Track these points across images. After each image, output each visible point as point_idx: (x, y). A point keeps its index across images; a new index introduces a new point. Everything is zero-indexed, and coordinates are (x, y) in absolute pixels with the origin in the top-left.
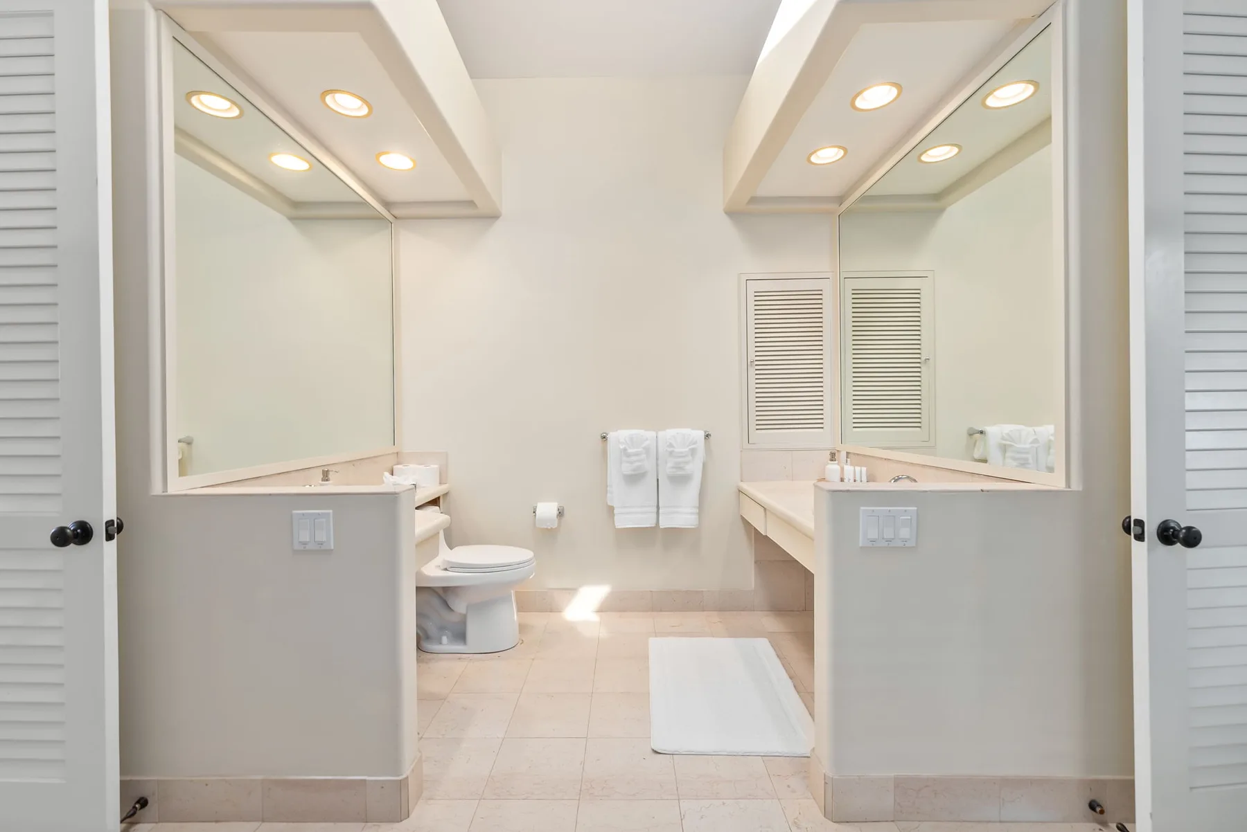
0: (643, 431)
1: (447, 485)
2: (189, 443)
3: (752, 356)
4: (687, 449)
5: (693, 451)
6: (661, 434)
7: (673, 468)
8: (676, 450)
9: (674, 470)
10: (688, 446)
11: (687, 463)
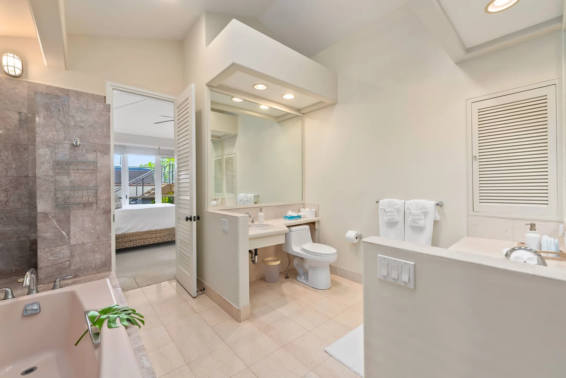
0: (397, 200)
1: (319, 218)
2: (258, 197)
3: (476, 153)
4: (419, 212)
5: (425, 214)
6: (407, 202)
7: (411, 221)
8: (412, 212)
9: (412, 223)
10: (420, 210)
11: (420, 220)
